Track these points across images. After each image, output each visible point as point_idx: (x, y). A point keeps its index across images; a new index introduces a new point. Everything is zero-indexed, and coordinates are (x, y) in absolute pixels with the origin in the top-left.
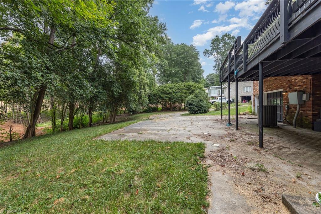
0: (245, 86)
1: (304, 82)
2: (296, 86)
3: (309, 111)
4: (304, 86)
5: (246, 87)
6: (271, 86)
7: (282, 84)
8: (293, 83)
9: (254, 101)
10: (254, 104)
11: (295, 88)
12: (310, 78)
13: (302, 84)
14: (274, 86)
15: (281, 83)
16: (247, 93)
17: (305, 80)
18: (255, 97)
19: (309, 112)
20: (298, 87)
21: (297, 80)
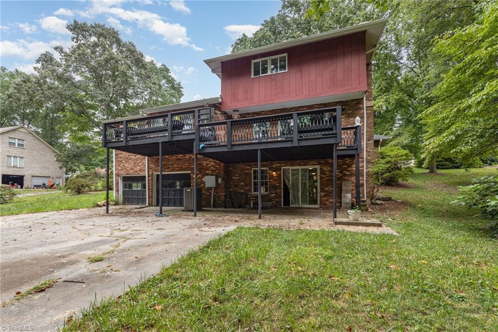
0: (18, 155)
1: (216, 168)
2: (208, 170)
3: (222, 192)
4: (217, 171)
5: (18, 158)
6: (171, 166)
7: (190, 167)
8: (204, 167)
9: (118, 183)
10: (118, 188)
12: (222, 165)
13: (215, 169)
14: (177, 167)
15: (187, 164)
16: (15, 169)
17: (217, 166)
18: (119, 178)
20: (210, 172)
21: (209, 164)
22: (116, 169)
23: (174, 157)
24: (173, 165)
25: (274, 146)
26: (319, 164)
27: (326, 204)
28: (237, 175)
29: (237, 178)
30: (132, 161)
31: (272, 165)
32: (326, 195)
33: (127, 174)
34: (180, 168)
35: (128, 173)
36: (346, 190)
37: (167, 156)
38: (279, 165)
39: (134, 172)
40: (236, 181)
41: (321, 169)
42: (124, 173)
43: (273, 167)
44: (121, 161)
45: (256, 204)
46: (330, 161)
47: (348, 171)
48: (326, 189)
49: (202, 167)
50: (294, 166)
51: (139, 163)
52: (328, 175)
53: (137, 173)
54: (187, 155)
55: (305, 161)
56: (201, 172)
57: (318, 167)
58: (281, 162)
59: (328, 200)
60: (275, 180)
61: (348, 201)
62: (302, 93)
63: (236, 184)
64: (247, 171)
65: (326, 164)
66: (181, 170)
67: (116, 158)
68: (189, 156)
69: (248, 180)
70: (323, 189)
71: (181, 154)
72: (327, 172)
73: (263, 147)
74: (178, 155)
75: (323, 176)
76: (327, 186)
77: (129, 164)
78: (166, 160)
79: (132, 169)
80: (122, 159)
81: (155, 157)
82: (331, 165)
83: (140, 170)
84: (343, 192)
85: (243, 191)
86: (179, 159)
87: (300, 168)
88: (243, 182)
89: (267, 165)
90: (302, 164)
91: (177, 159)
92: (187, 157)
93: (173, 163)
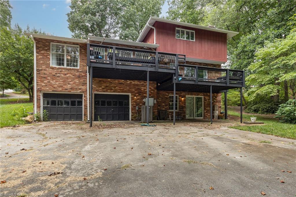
6: (113, 88)
7: (130, 90)
8: (142, 91)
9: (40, 100)
10: (40, 104)
11: (144, 95)
13: (150, 93)
14: (119, 89)
15: (128, 88)
18: (41, 94)
19: (155, 110)
21: (145, 90)
22: (37, 84)
23: (117, 81)
24: (115, 87)
25: (218, 85)
26: (204, 95)
27: (207, 117)
28: (160, 98)
29: (160, 100)
30: (62, 79)
31: (181, 93)
32: (207, 112)
33: (54, 91)
34: (122, 90)
35: (55, 89)
36: (216, 109)
37: (109, 80)
38: (185, 94)
39: (62, 89)
40: (160, 102)
41: (204, 98)
42: (50, 89)
43: (182, 95)
44: (45, 78)
45: (172, 117)
46: (209, 94)
47: (216, 100)
48: (207, 109)
49: (140, 91)
50: (192, 95)
51: (70, 81)
52: (207, 101)
53: (67, 91)
54: (128, 81)
55: (198, 93)
56: (139, 94)
57: (203, 97)
58: (186, 92)
59: (207, 114)
60: (182, 103)
61: (217, 115)
62: (202, 56)
63: (159, 104)
64: (166, 96)
65: (207, 95)
66: (122, 92)
67: (37, 73)
68: (130, 82)
69: (167, 102)
70: (205, 109)
71: (123, 79)
72: (207, 100)
73: (214, 85)
74: (120, 80)
75: (205, 102)
76: (207, 107)
77: (56, 81)
78: (109, 82)
79: (61, 86)
80: (46, 76)
81: (97, 79)
82: (209, 96)
83: (71, 89)
84: (215, 110)
85: (164, 109)
86: (121, 84)
87: (195, 96)
88: (164, 103)
89: (178, 93)
90: (196, 94)
91: (119, 83)
92: (128, 83)
93: (116, 86)
